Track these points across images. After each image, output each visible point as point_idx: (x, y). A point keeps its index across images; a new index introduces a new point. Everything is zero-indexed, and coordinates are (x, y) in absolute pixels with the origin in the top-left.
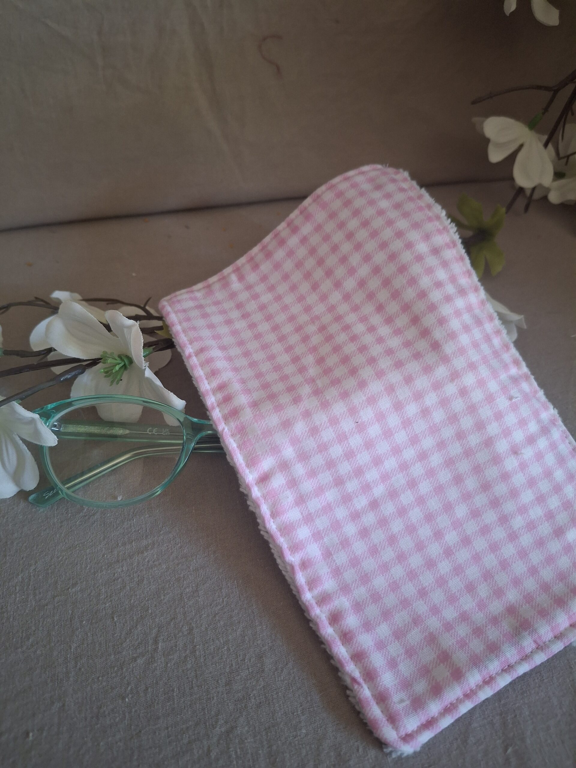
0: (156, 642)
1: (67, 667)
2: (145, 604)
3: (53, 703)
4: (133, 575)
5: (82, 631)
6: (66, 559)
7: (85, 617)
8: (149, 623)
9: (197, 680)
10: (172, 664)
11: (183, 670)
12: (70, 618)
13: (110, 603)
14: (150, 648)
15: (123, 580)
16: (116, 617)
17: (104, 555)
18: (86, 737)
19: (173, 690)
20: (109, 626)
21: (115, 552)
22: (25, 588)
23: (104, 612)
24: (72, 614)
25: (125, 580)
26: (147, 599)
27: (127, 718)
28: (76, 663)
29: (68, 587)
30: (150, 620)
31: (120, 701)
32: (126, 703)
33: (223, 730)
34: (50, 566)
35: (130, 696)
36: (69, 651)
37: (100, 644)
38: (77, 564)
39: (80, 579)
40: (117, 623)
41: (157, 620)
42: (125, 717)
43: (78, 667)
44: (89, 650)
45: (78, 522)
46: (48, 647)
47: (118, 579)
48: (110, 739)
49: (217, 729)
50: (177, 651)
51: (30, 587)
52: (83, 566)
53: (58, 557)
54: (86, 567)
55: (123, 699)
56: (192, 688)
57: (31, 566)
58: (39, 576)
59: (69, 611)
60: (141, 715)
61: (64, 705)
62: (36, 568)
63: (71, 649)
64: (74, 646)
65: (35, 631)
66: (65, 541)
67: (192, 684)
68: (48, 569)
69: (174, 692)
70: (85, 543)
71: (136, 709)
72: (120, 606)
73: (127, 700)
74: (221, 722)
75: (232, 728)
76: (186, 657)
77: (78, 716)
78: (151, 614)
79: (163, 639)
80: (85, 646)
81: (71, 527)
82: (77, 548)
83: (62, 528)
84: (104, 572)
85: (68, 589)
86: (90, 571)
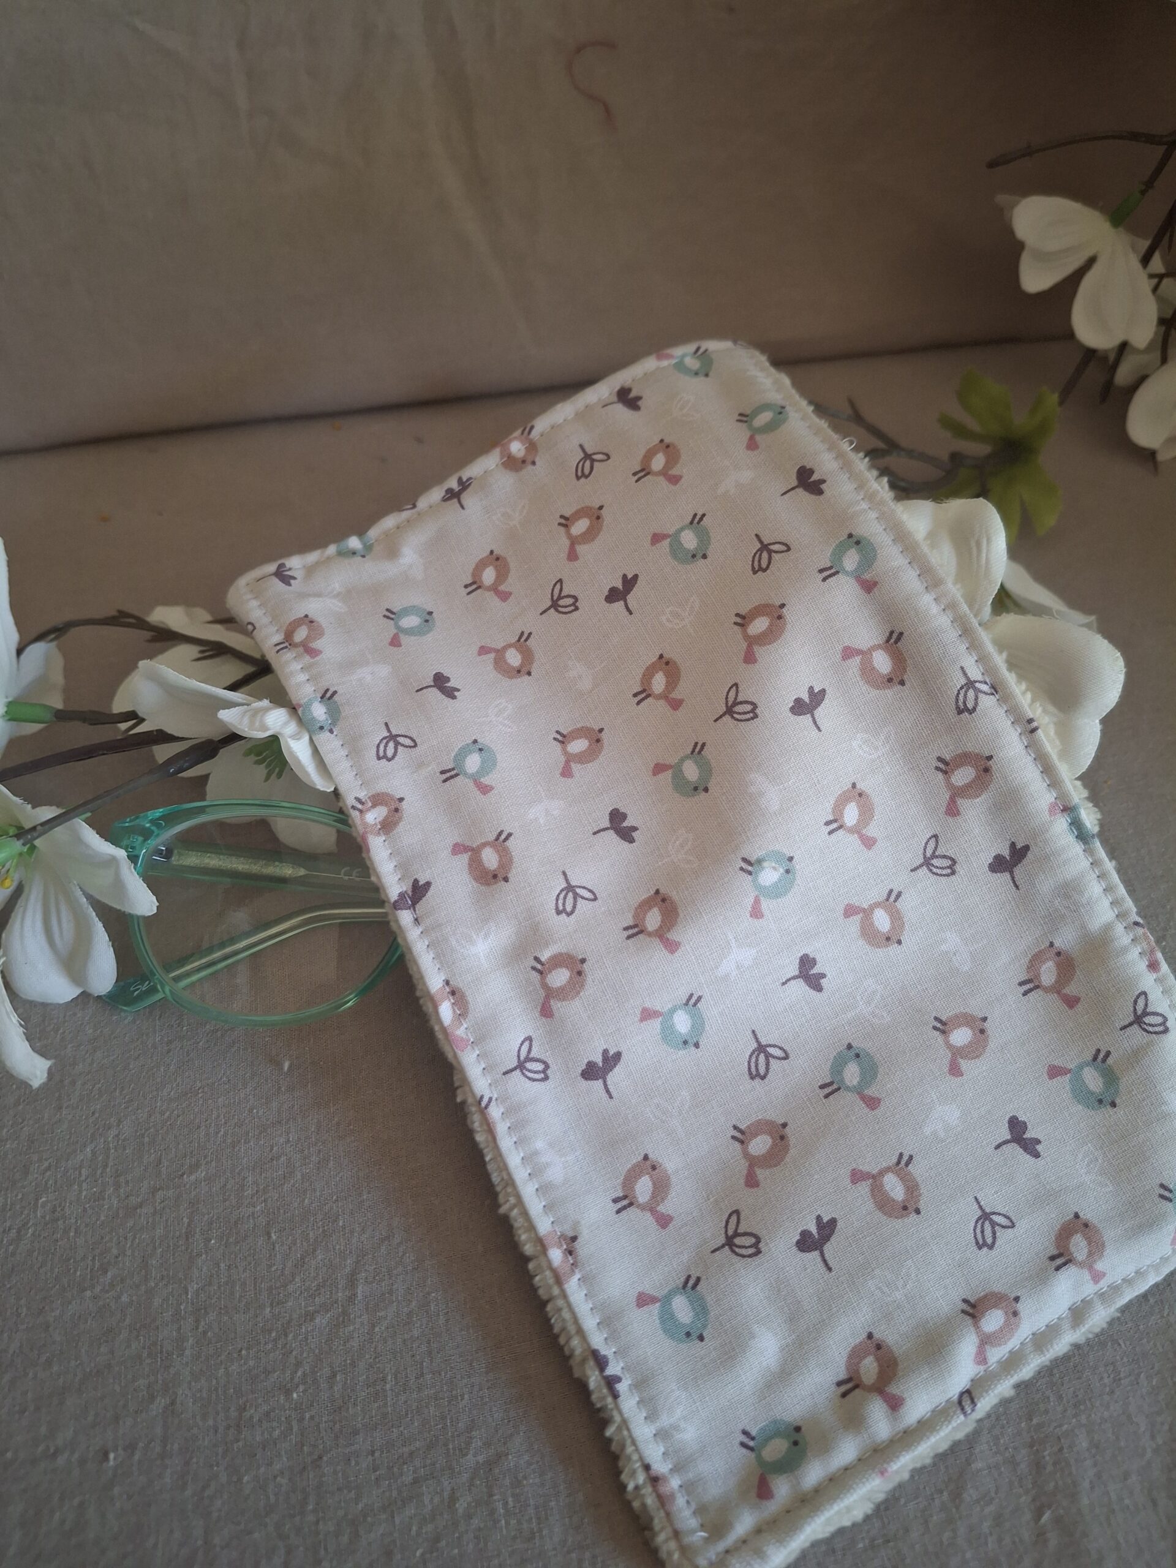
0: (352, 1282)
1: (179, 1329)
2: (332, 1208)
3: (152, 1398)
4: (309, 1149)
5: (209, 1258)
6: (178, 1116)
7: (215, 1231)
8: (338, 1247)
9: (432, 1362)
10: (383, 1328)
11: (405, 1340)
12: (186, 1232)
13: (263, 1205)
14: (340, 1294)
15: (289, 1160)
16: (275, 1232)
17: (252, 1110)
18: (218, 1465)
19: (384, 1379)
20: (261, 1250)
21: (274, 1104)
22: (99, 1172)
23: (251, 1221)
24: (189, 1225)
25: (292, 1160)
26: (335, 1197)
27: (294, 1430)
28: (197, 1321)
29: (183, 1171)
30: (342, 1240)
31: (282, 1398)
32: (294, 1402)
33: (481, 1459)
34: (147, 1130)
35: (301, 1388)
36: (184, 1297)
37: (244, 1284)
38: (199, 1127)
39: (205, 1157)
40: (277, 1246)
41: (354, 1240)
42: (292, 1430)
43: (201, 1329)
44: (223, 1296)
45: (201, 1044)
46: (143, 1288)
47: (278, 1158)
48: (262, 1470)
49: (470, 1456)
50: (393, 1302)
51: (108, 1170)
52: (212, 1130)
53: (162, 1113)
54: (217, 1133)
55: (288, 1393)
56: (422, 1375)
57: (109, 1128)
58: (125, 1149)
59: (185, 1219)
60: (322, 1426)
61: (173, 1403)
62: (119, 1134)
63: (187, 1294)
64: (193, 1287)
65: (117, 1257)
66: (176, 1080)
67: (422, 1368)
68: (143, 1135)
69: (386, 1382)
70: (216, 1084)
71: (313, 1413)
72: (282, 1211)
73: (295, 1395)
74: (477, 1443)
75: (499, 1456)
76: (410, 1314)
77: (201, 1423)
78: (344, 1227)
79: (366, 1278)
80: (215, 1288)
81: (187, 1053)
82: (200, 1095)
83: (171, 1054)
84: (252, 1144)
85: (182, 1175)
86: (224, 1141)
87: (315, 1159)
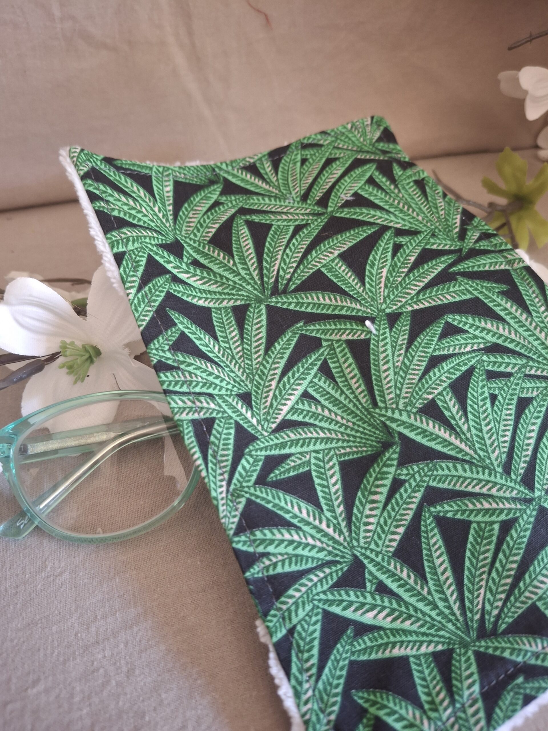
2: (140, 707)
4: (120, 662)
6: (24, 642)
13: (88, 708)
15: (106, 671)
21: (93, 629)
29: (27, 686)
38: (39, 650)
39: (44, 673)
45: (39, 587)
47: (97, 670)
52: (48, 652)
53: (12, 641)
54: (52, 653)
66: (21, 614)
70: (50, 616)
72: (102, 712)
81: (30, 594)
82: (39, 625)
83: (18, 596)
84: (78, 660)
85: (27, 689)
86: (58, 660)
87: (125, 669)
